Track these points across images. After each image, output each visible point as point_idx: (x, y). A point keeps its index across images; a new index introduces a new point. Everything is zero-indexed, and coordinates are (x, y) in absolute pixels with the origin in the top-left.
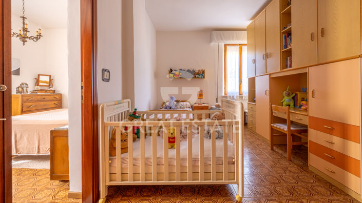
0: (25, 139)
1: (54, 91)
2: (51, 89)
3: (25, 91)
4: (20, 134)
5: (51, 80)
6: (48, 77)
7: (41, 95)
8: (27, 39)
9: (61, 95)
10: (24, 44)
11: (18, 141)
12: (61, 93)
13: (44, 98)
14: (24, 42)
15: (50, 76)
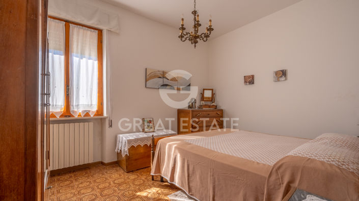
0: (198, 176)
1: (216, 106)
2: (213, 104)
3: (194, 107)
4: (192, 167)
5: (213, 94)
6: (211, 91)
7: (206, 111)
8: (198, 40)
9: (222, 110)
10: (195, 46)
11: (190, 176)
12: (222, 108)
13: (209, 114)
14: (196, 42)
15: (212, 90)
